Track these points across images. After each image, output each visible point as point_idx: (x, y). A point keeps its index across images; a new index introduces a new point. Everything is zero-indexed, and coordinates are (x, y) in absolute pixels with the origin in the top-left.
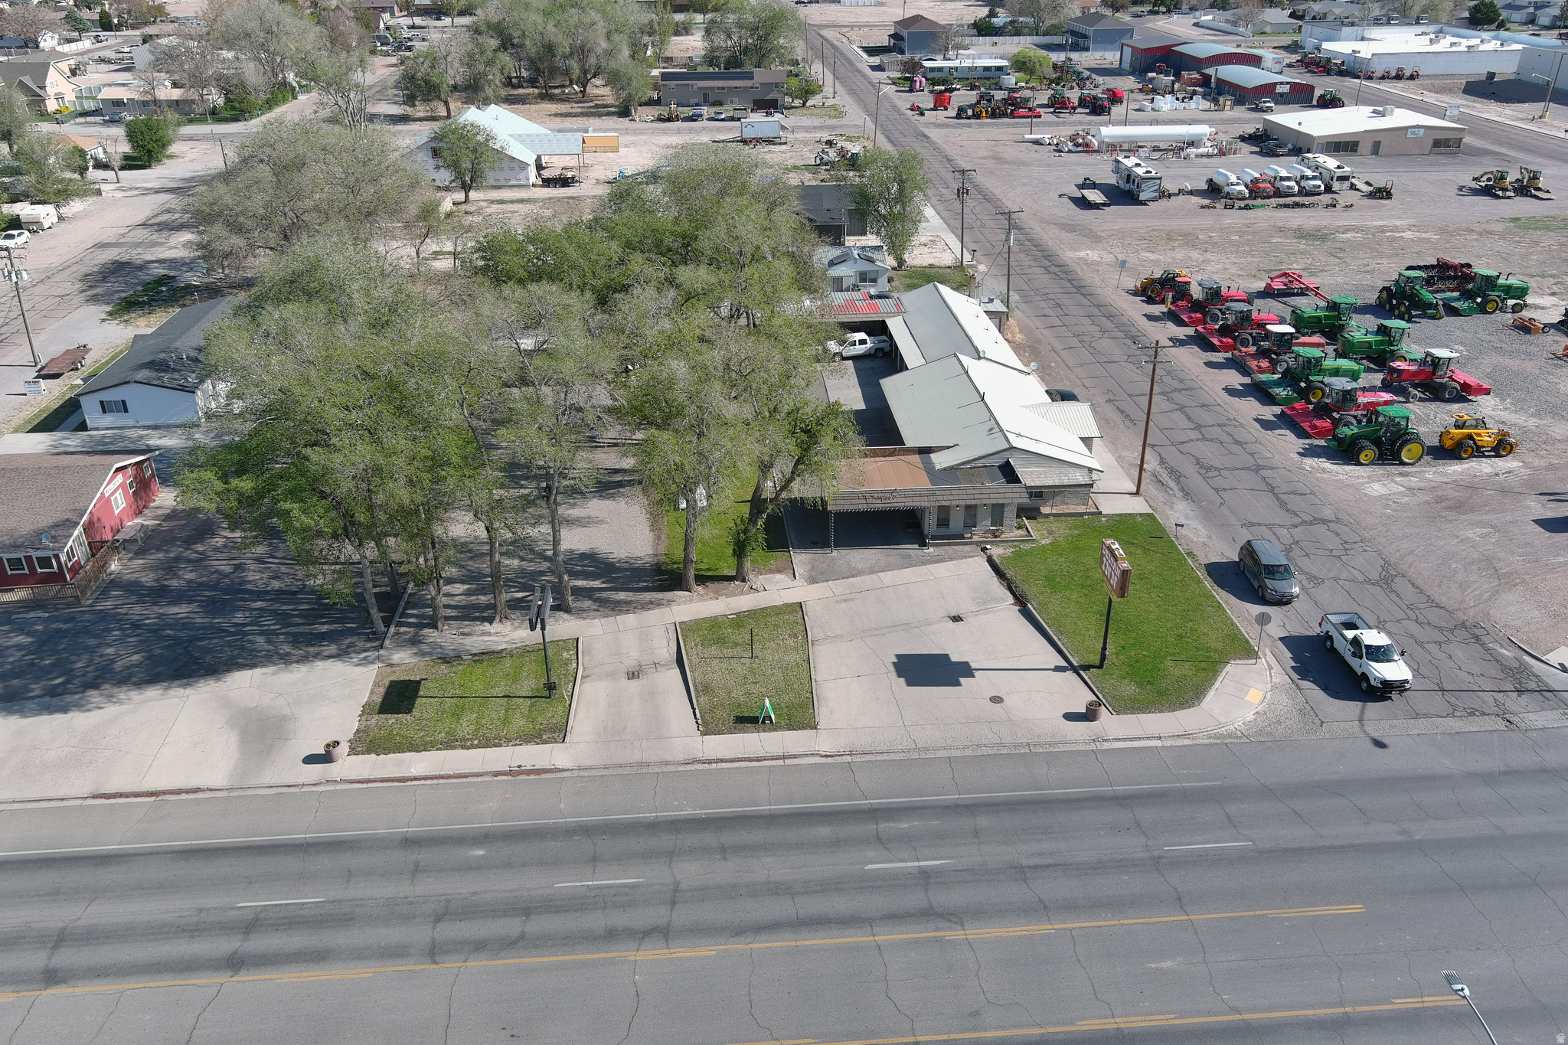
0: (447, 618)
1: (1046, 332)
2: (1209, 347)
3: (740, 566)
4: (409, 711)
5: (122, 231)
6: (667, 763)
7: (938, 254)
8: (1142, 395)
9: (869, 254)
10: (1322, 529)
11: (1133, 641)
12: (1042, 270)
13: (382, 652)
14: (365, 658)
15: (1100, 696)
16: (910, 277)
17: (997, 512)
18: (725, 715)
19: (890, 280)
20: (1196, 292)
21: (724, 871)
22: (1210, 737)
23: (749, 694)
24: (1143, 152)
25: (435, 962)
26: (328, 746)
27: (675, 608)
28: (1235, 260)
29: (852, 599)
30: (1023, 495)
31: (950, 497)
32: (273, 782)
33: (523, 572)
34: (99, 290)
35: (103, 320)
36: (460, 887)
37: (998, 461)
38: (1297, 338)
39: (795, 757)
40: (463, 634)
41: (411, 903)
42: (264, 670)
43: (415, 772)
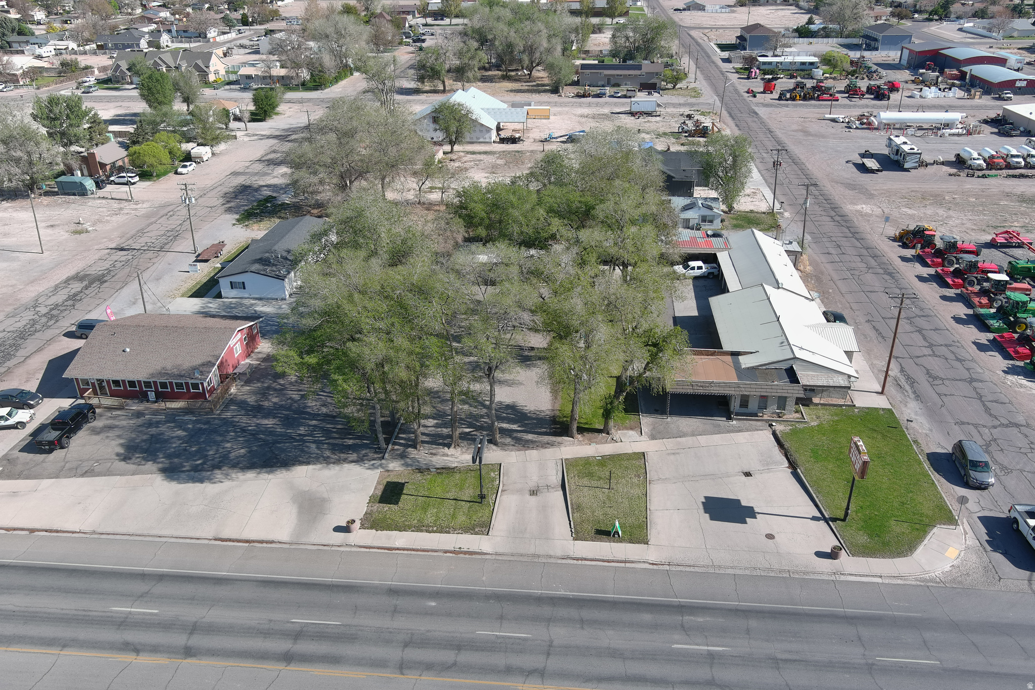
0: (423, 442)
1: (828, 266)
2: (944, 284)
3: (606, 424)
4: (396, 503)
5: (247, 164)
6: (551, 557)
7: (757, 203)
8: (892, 318)
9: (709, 204)
10: (1015, 430)
11: (868, 504)
12: (828, 219)
13: (383, 461)
14: (373, 465)
15: (842, 541)
16: (736, 219)
17: (782, 402)
18: (589, 528)
19: (722, 221)
20: (939, 244)
21: (582, 637)
22: (916, 580)
23: (606, 514)
24: (910, 131)
25: (402, 674)
26: (348, 522)
27: (563, 449)
28: (971, 218)
29: (678, 453)
30: (800, 392)
31: (750, 390)
32: (315, 542)
33: (471, 415)
34: (232, 204)
35: (234, 225)
36: (420, 626)
37: (785, 366)
38: (1010, 284)
39: (632, 562)
40: (431, 454)
41: (391, 632)
42: (314, 467)
43: (398, 544)
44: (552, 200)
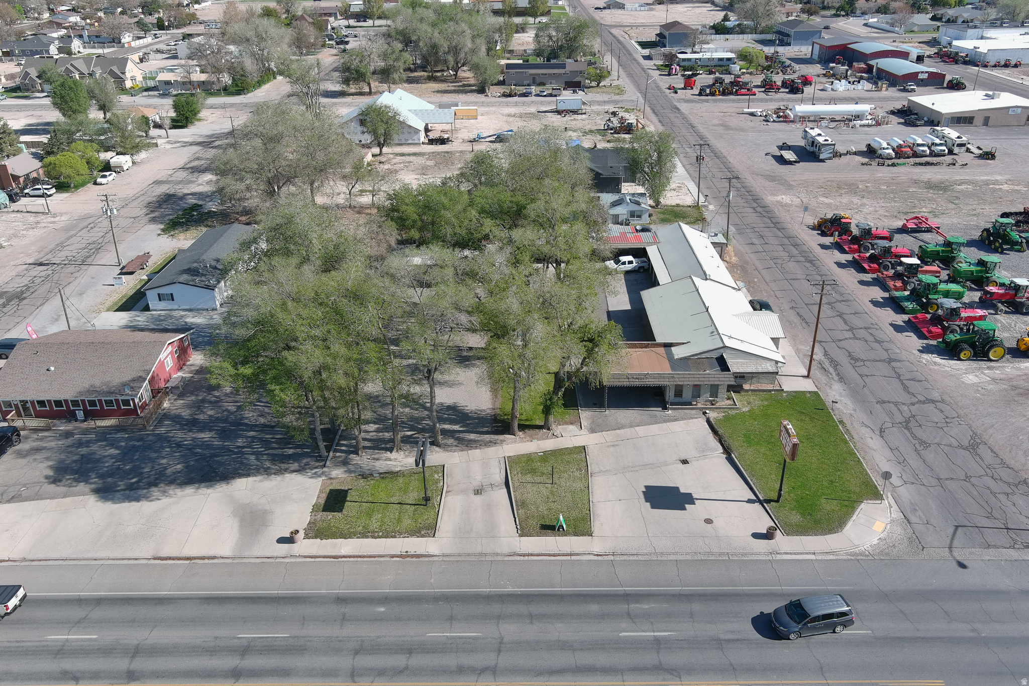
0: (365, 448)
1: (753, 256)
2: (862, 270)
3: (546, 420)
4: (340, 510)
5: (170, 172)
6: (497, 554)
7: (683, 197)
8: (814, 304)
9: (637, 199)
10: (931, 407)
11: (800, 484)
12: (751, 210)
13: (325, 469)
14: (315, 473)
15: (776, 522)
16: (664, 213)
17: (714, 390)
18: (534, 523)
19: (650, 216)
20: (855, 231)
21: (531, 631)
22: (847, 554)
23: (550, 509)
24: (824, 123)
25: (354, 682)
26: (292, 533)
27: (505, 447)
28: (883, 205)
29: (617, 445)
30: (731, 379)
31: (683, 379)
32: (259, 555)
33: (412, 418)
34: (156, 214)
35: (159, 235)
36: (370, 632)
37: (715, 355)
38: (922, 267)
39: (578, 554)
40: (374, 459)
41: (340, 641)
42: (254, 478)
43: (343, 552)
44: (483, 201)
